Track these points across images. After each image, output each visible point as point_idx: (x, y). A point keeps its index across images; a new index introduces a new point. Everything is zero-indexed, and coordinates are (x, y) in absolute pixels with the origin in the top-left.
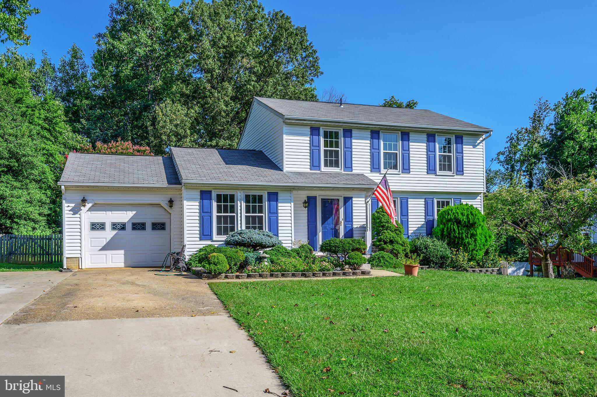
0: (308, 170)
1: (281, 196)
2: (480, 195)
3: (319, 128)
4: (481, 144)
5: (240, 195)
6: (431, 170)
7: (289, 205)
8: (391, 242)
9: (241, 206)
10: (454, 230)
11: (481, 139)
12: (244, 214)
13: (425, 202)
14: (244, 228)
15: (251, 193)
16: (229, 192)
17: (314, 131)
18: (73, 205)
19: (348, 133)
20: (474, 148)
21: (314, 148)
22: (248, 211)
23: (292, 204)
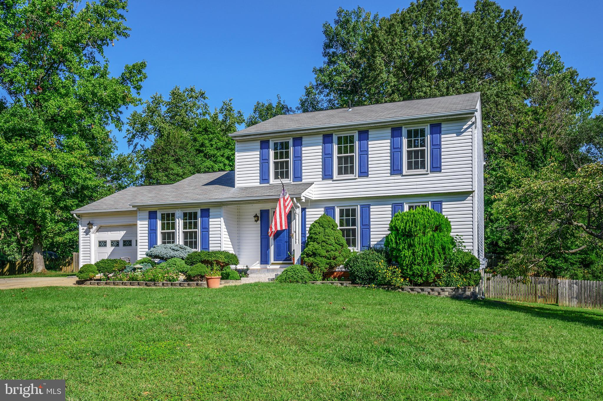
0: (258, 184)
1: (212, 212)
2: (471, 195)
3: (269, 140)
4: (470, 130)
5: (179, 213)
6: (396, 170)
7: (219, 219)
8: (314, 255)
9: (179, 223)
10: (392, 240)
11: (470, 123)
12: (181, 229)
13: (392, 207)
14: (181, 243)
15: (188, 211)
16: (171, 212)
17: (264, 144)
18: (85, 228)
19: (298, 141)
20: (458, 136)
21: (264, 161)
22: (185, 228)
23: (222, 218)
